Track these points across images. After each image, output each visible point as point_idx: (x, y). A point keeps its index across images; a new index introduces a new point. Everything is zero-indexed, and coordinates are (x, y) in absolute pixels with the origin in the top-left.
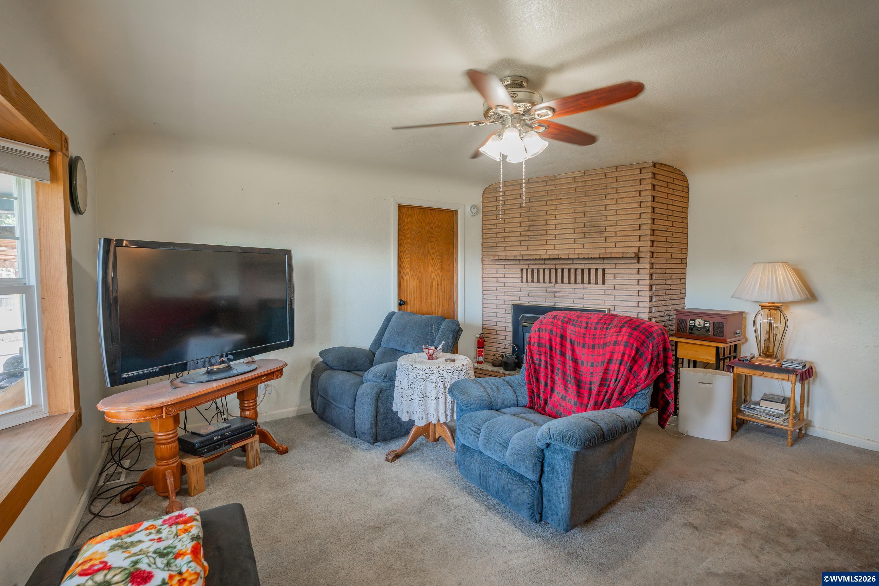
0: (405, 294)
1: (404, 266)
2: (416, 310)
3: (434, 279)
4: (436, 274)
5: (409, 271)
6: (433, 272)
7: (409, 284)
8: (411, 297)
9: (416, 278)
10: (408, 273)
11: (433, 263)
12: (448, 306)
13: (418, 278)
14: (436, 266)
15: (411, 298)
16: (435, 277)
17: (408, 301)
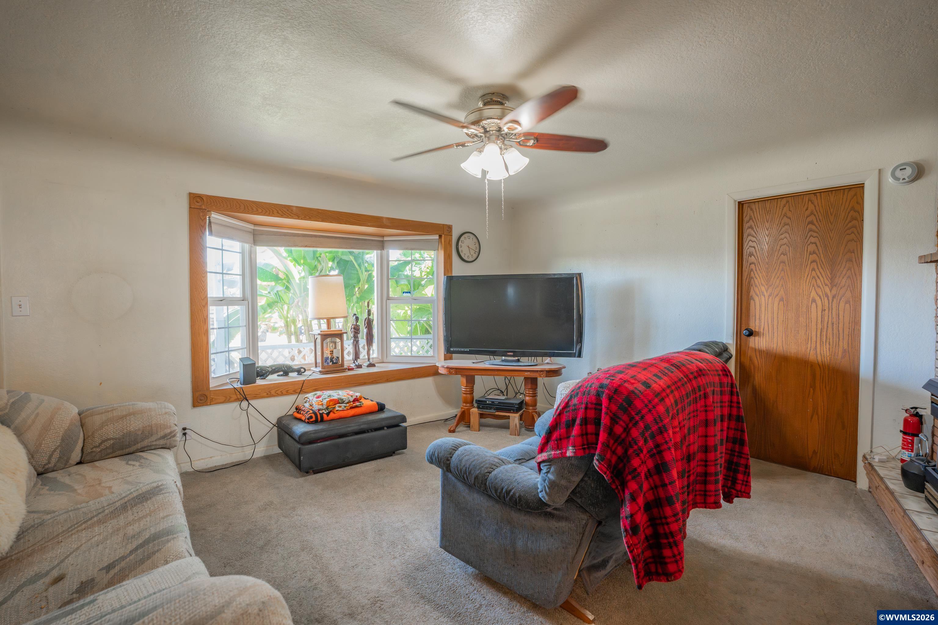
0: (757, 321)
1: (757, 282)
2: (775, 346)
3: (814, 301)
4: (821, 293)
5: (763, 289)
6: (813, 291)
7: (763, 308)
8: (766, 324)
9: (777, 299)
10: (763, 292)
11: (814, 277)
12: (846, 347)
13: (781, 300)
14: (818, 281)
15: (766, 328)
16: (817, 299)
17: (762, 331)
